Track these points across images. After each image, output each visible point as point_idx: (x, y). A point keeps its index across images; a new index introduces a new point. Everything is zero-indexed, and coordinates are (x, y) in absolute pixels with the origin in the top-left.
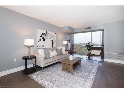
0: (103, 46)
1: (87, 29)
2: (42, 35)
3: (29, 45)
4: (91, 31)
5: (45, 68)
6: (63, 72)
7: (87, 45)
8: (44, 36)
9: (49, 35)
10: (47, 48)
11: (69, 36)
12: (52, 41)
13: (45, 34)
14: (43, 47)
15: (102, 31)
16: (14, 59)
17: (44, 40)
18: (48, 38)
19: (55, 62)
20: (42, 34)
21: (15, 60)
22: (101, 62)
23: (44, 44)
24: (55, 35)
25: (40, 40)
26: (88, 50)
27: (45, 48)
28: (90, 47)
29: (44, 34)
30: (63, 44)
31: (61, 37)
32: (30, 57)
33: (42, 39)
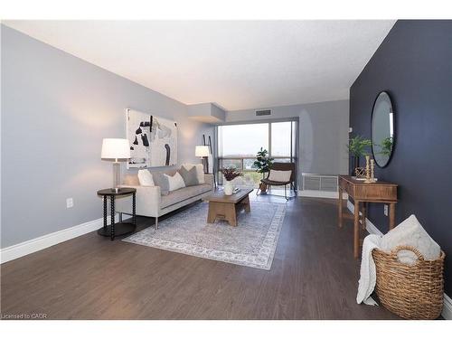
0: (296, 158)
1: (259, 113)
2: (141, 128)
3: (116, 157)
4: (270, 121)
5: (162, 218)
6: (211, 225)
7: (259, 159)
8: (145, 131)
9: (158, 130)
10: (153, 166)
11: (208, 133)
12: (167, 146)
13: (149, 124)
14: (144, 165)
15: (294, 123)
16: (68, 200)
17: (146, 143)
18: (157, 136)
19: (184, 204)
20: (142, 125)
21: (70, 203)
22: (290, 198)
23: (146, 156)
24: (174, 128)
25: (136, 143)
26: (261, 172)
27: (148, 166)
28: (265, 163)
29: (147, 124)
30: (197, 155)
31: (188, 133)
32: (119, 190)
33: (140, 141)
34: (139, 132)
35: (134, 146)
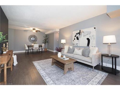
2: (76, 35)
8: (78, 35)
9: (83, 33)
13: (79, 33)
14: (77, 45)
17: (78, 39)
23: (78, 43)
25: (75, 39)
27: (78, 46)
29: (78, 33)
33: (76, 39)
34: (76, 36)
35: (74, 40)
